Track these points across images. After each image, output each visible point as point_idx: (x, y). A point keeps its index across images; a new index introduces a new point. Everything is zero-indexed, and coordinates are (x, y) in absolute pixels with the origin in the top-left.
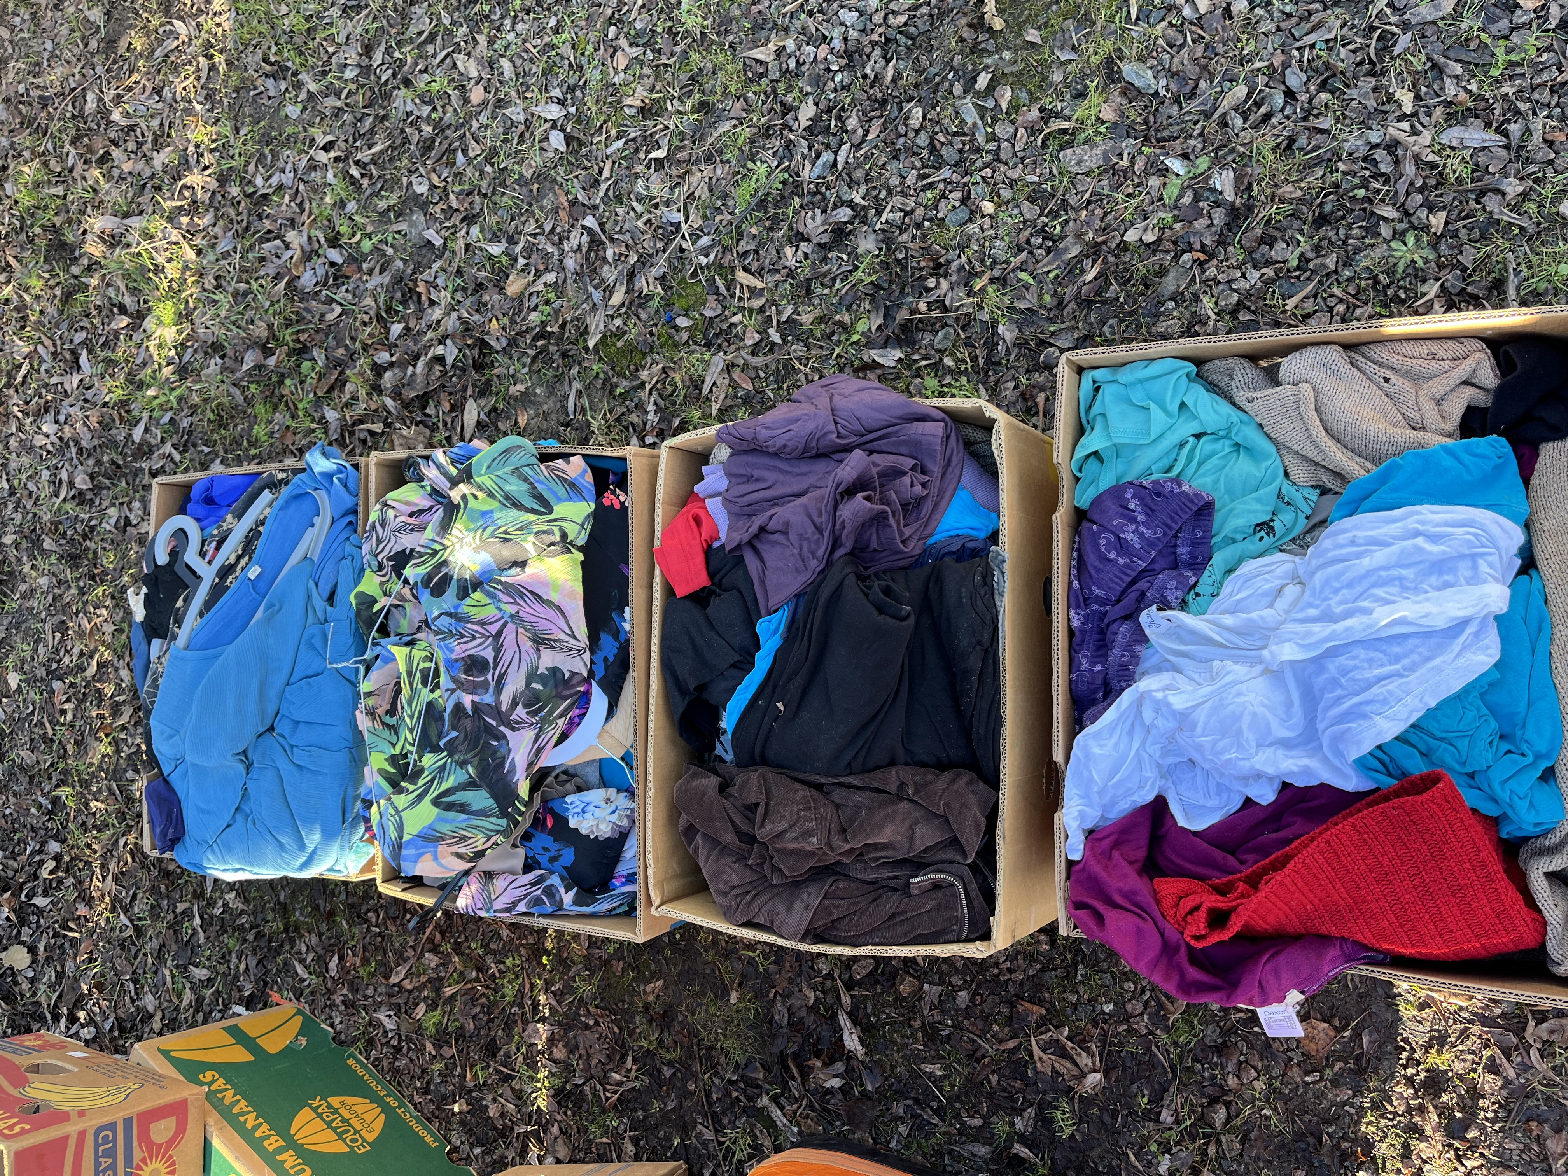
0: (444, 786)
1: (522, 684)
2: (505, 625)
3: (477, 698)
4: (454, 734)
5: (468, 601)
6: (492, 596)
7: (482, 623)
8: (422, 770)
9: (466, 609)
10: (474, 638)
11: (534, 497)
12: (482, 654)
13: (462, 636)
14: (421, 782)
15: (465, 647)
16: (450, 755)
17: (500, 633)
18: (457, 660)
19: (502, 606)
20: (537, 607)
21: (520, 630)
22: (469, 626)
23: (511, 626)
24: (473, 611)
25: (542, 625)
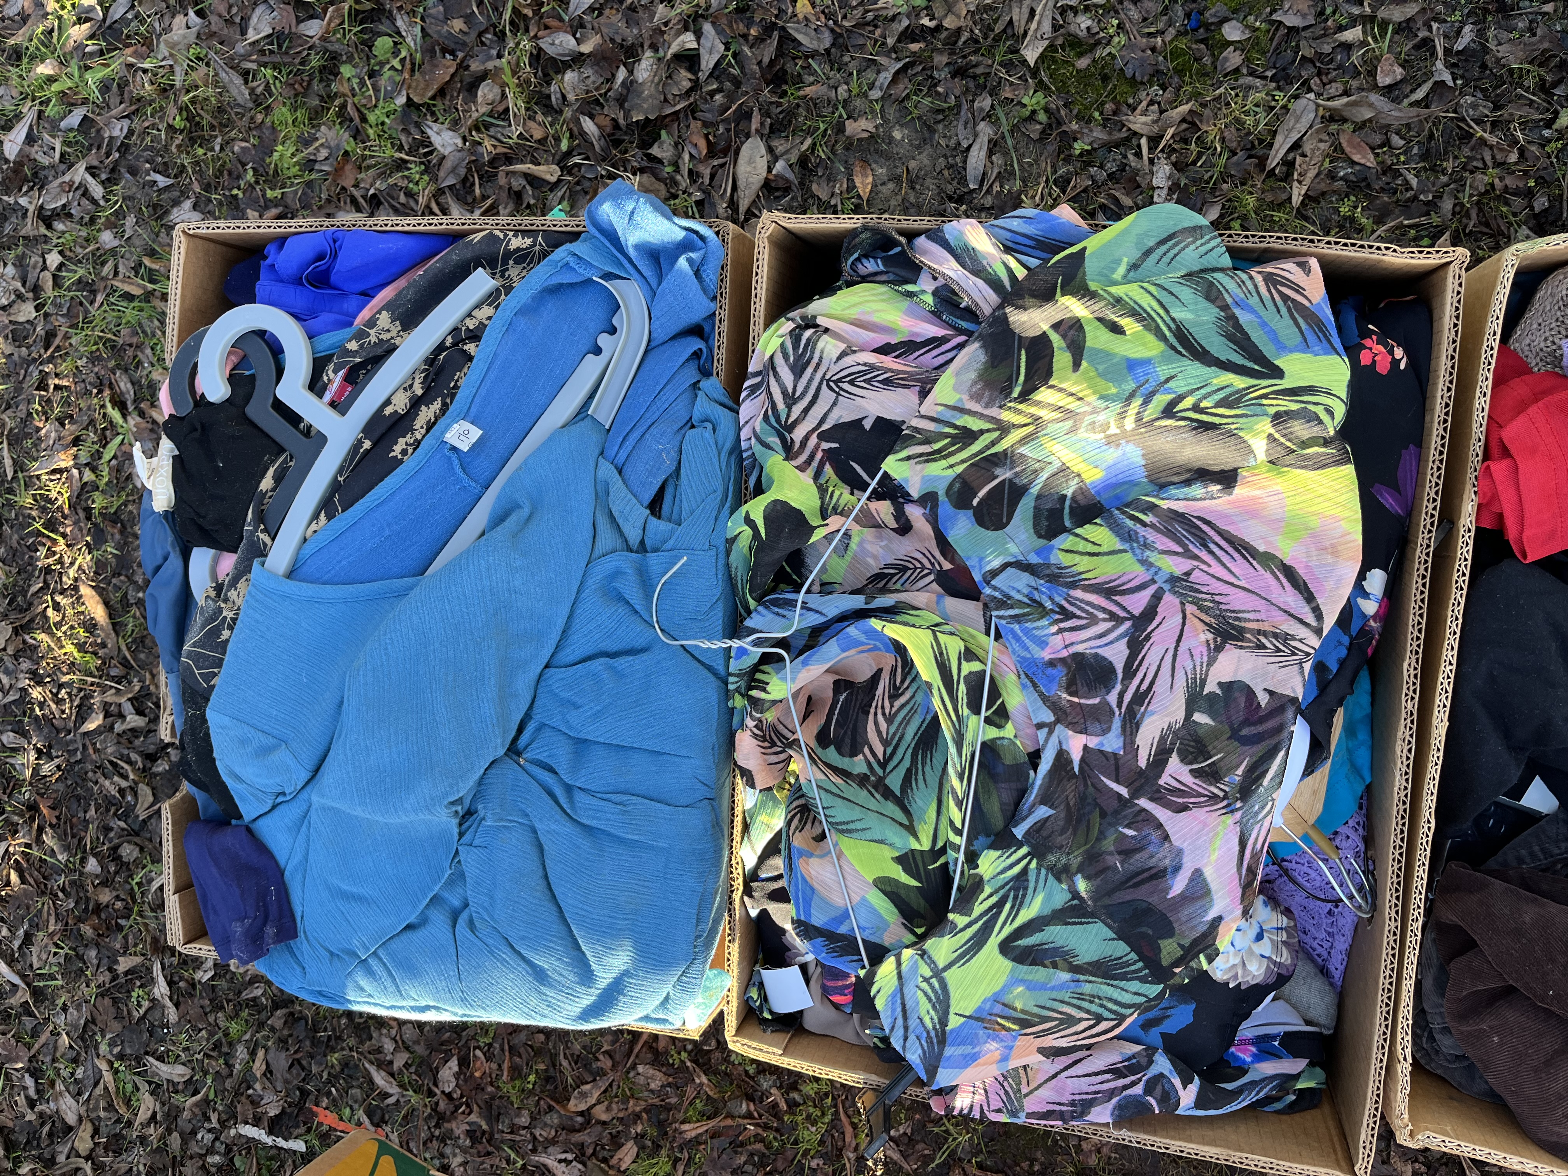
0: (1025, 915)
1: (1180, 715)
2: (1157, 598)
3: (1093, 742)
4: (1043, 812)
5: (1066, 541)
6: (1128, 537)
7: (1109, 591)
8: (978, 884)
9: (1066, 560)
10: (1093, 621)
11: (1230, 337)
12: (1105, 652)
13: (1068, 615)
14: (978, 909)
15: (1069, 637)
16: (1037, 852)
17: (1150, 613)
18: (1052, 663)
19: (1154, 557)
20: (1239, 566)
21: (1190, 608)
22: (1078, 593)
23: (1170, 600)
24: (1083, 564)
25: (1237, 601)
